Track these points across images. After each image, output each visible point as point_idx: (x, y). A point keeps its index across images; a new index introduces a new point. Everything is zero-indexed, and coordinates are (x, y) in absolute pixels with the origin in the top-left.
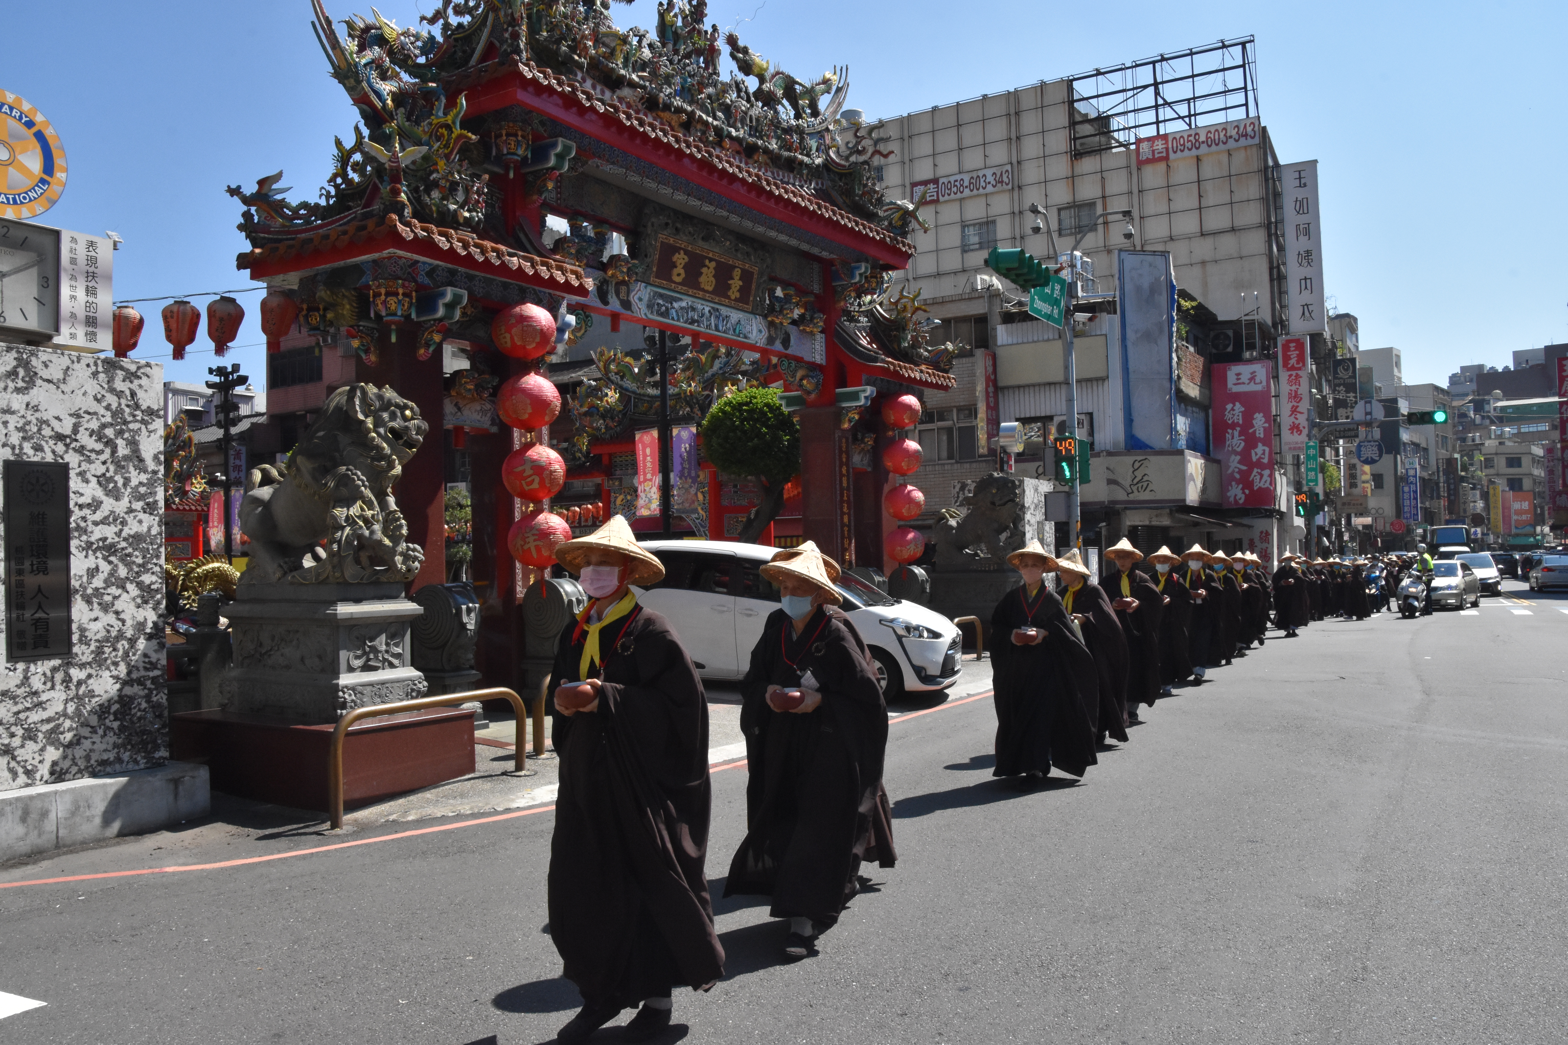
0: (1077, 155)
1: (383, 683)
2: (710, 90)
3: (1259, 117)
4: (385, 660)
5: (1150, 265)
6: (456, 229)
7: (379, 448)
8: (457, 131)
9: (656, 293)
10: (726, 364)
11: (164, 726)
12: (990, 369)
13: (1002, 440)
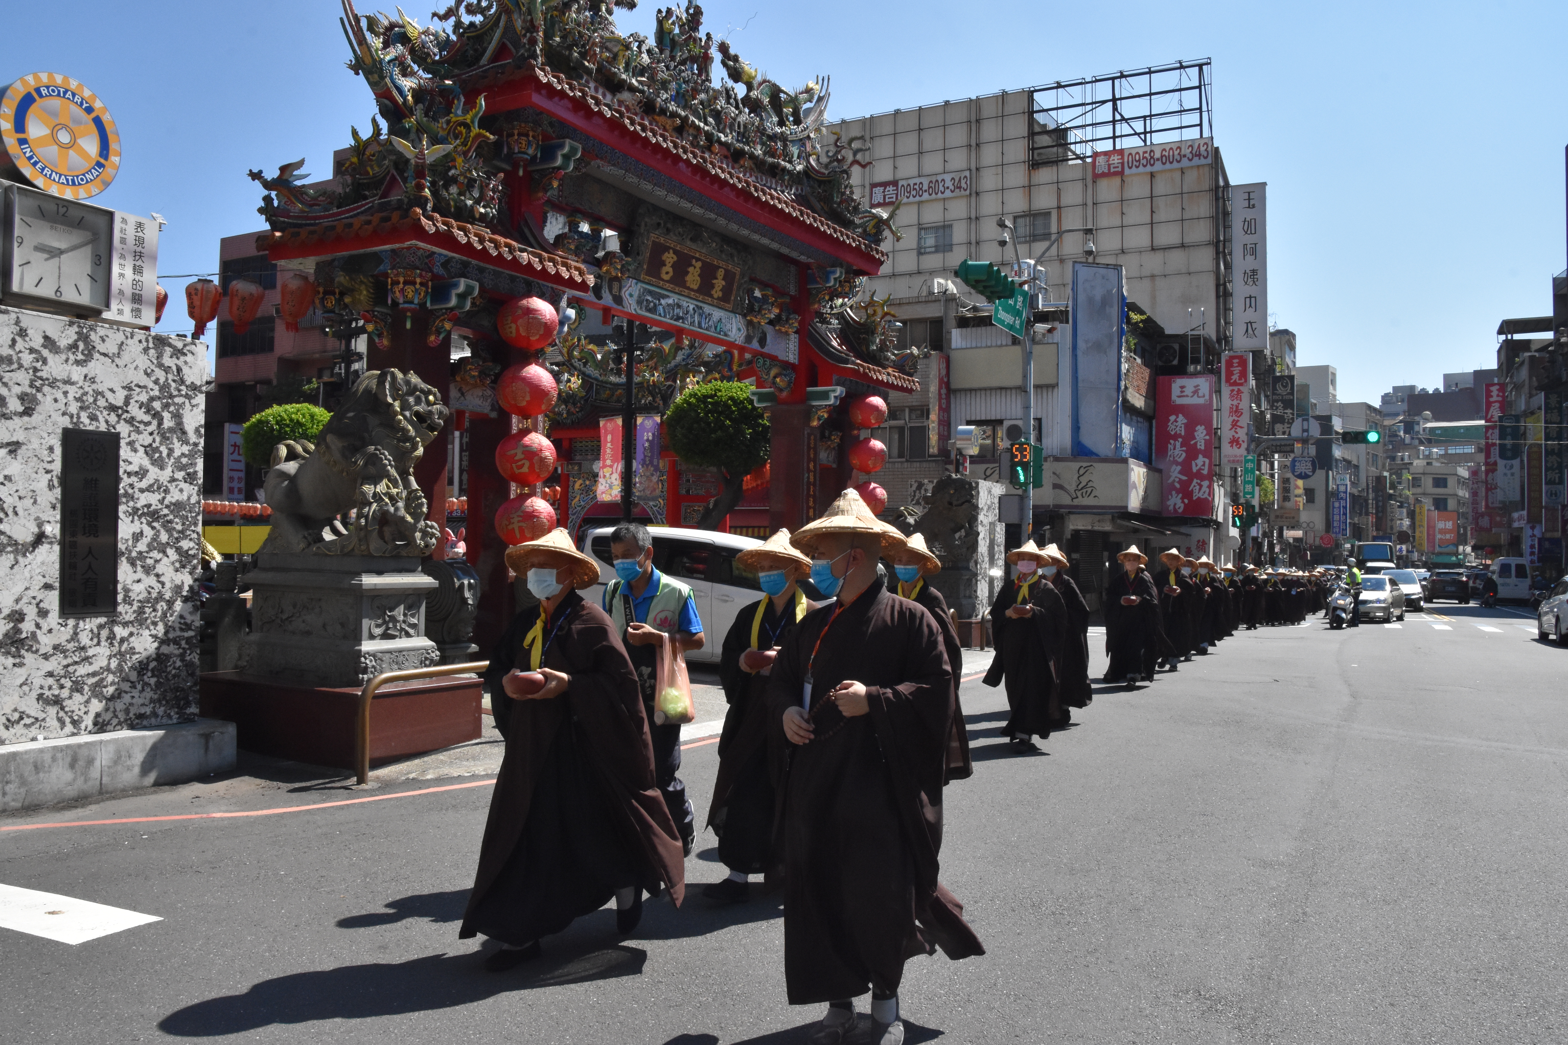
0: (1034, 165)
1: (400, 651)
2: (703, 96)
3: (1212, 138)
4: (402, 629)
5: (1103, 277)
6: (472, 224)
7: (405, 430)
8: (475, 130)
9: (645, 289)
10: (689, 356)
11: (195, 684)
12: (944, 372)
13: (958, 442)
